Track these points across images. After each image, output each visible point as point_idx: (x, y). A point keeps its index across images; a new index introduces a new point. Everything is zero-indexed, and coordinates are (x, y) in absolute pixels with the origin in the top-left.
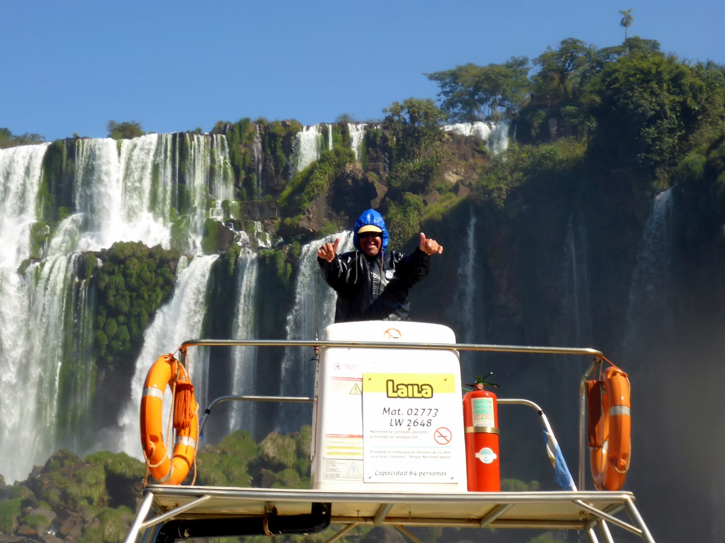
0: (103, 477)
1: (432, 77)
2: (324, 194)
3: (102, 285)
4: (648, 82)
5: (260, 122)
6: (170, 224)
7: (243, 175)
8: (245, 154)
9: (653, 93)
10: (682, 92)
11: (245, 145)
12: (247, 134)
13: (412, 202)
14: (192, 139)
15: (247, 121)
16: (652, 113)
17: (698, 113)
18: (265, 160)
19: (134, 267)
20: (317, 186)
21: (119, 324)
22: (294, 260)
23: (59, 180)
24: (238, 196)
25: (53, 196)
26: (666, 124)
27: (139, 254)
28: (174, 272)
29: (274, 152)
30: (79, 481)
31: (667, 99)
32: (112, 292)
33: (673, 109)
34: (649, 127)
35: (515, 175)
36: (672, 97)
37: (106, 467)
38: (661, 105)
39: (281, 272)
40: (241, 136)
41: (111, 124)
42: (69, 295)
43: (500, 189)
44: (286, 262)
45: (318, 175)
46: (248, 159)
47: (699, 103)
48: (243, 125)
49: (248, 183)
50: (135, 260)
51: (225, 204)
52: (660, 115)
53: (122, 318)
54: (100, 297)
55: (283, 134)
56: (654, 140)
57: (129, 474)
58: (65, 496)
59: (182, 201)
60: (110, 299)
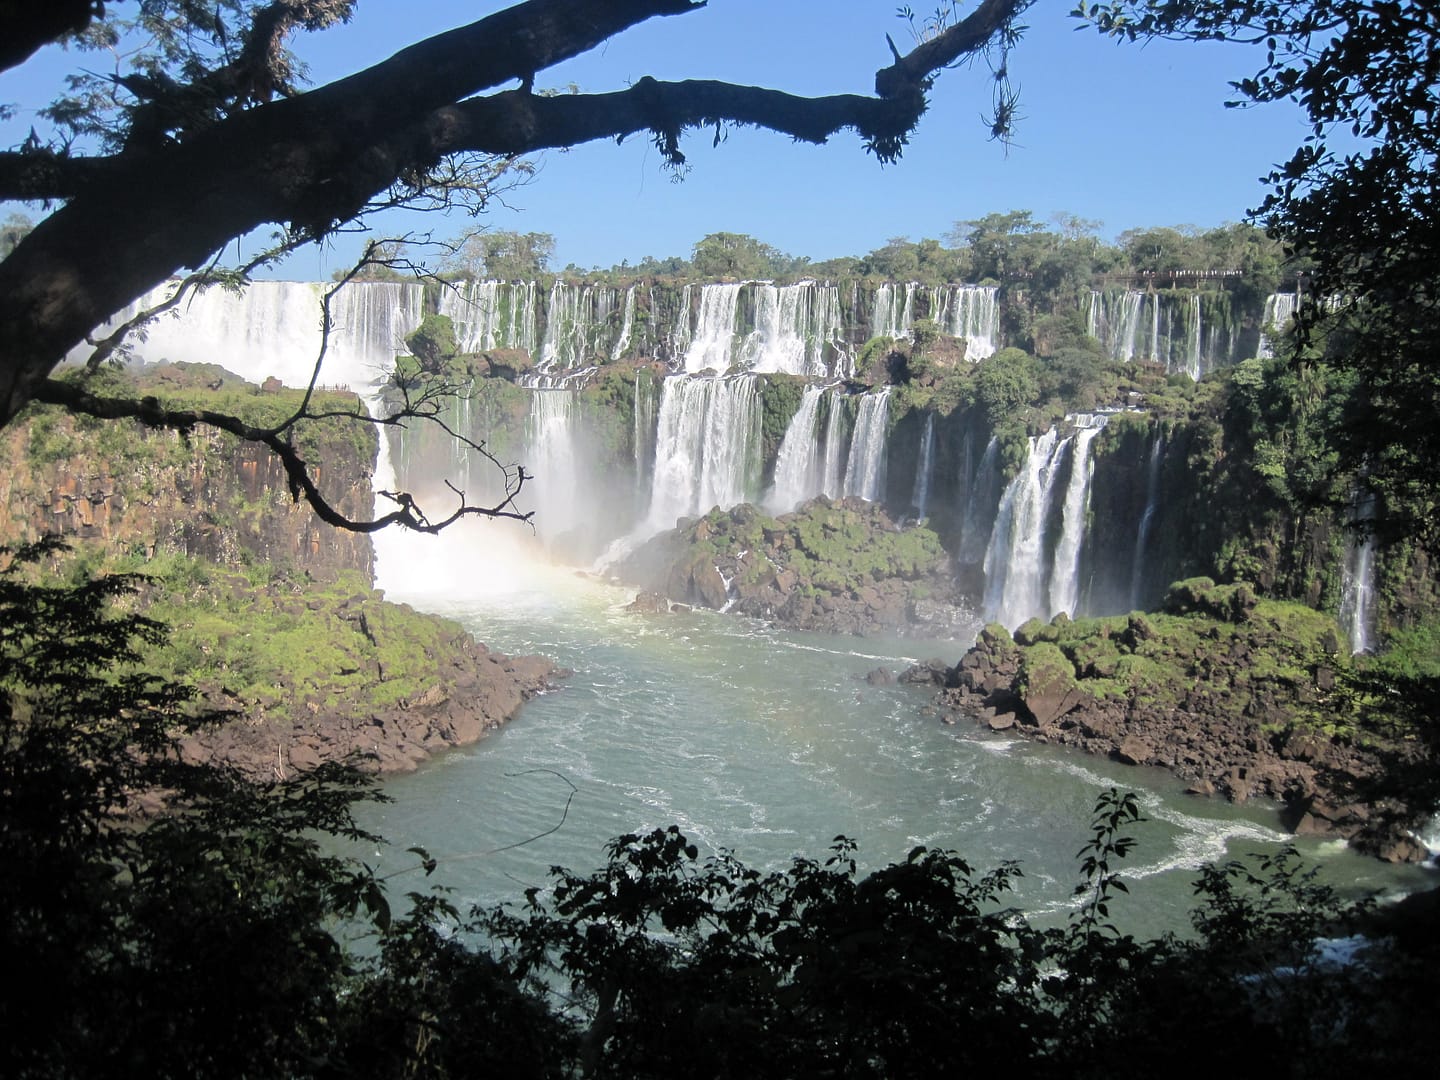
7: (846, 312)
8: (848, 300)
11: (848, 293)
12: (849, 286)
18: (858, 304)
21: (775, 418)
23: (746, 308)
25: (744, 318)
26: (1000, 406)
27: (785, 382)
31: (1002, 394)
32: (771, 402)
37: (762, 526)
46: (849, 303)
48: (847, 281)
49: (849, 316)
50: (782, 385)
53: (777, 416)
54: (765, 403)
60: (771, 405)
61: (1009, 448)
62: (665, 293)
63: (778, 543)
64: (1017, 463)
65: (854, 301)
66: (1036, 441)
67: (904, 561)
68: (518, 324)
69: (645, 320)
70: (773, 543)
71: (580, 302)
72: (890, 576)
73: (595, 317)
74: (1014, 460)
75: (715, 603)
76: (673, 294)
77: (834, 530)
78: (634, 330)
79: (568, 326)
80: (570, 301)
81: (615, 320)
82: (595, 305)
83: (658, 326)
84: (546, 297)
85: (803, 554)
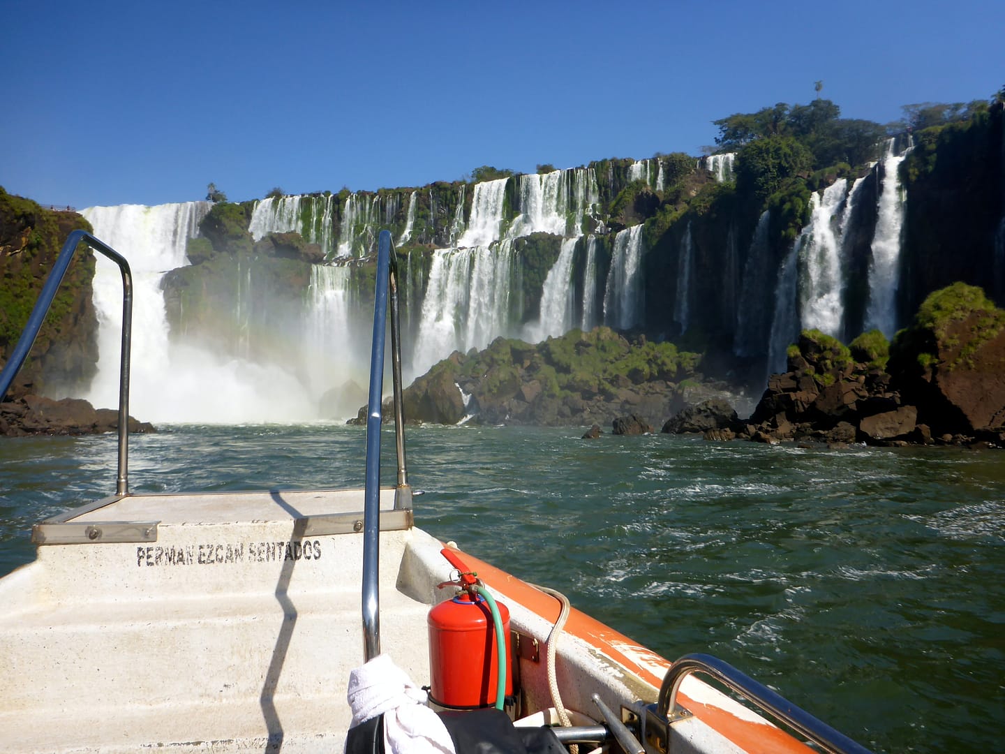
0: (509, 350)
1: (715, 123)
2: (632, 204)
3: (526, 254)
4: (761, 153)
5: (612, 160)
6: (566, 218)
7: (603, 189)
8: (604, 178)
9: (763, 159)
10: (779, 158)
11: (605, 174)
12: (605, 167)
13: (668, 209)
14: (577, 172)
15: (605, 160)
16: (763, 170)
17: (787, 168)
18: (614, 181)
19: (541, 244)
20: (625, 201)
21: (534, 273)
22: (612, 241)
23: (513, 196)
24: (600, 201)
25: (511, 205)
26: (770, 175)
27: (543, 238)
28: (560, 247)
29: (619, 176)
30: (498, 353)
31: (771, 161)
32: (530, 258)
33: (774, 167)
34: (761, 177)
35: (710, 198)
36: (773, 161)
37: (511, 346)
38: (768, 166)
39: (606, 246)
40: (602, 168)
41: (538, 166)
42: (512, 258)
43: (700, 206)
44: (609, 241)
45: (627, 195)
46: (606, 181)
47: (788, 163)
48: (604, 162)
49: (606, 193)
50: (541, 241)
51: (594, 206)
52: (767, 170)
53: (536, 270)
54: (525, 260)
55: (624, 166)
56: (763, 184)
57: (521, 349)
58: (492, 359)
59: (572, 205)
60: (530, 261)
61: (787, 206)
62: (442, 193)
63: (527, 363)
64: (799, 221)
65: (610, 178)
66: (821, 195)
67: (667, 361)
68: (318, 230)
69: (425, 217)
70: (522, 364)
71: (370, 208)
72: (652, 378)
73: (383, 220)
74: (795, 217)
75: (451, 417)
76: (449, 193)
77: (589, 345)
78: (415, 225)
79: (358, 228)
80: (363, 209)
81: (399, 219)
82: (383, 209)
83: (436, 220)
84: (341, 205)
85: (553, 369)
